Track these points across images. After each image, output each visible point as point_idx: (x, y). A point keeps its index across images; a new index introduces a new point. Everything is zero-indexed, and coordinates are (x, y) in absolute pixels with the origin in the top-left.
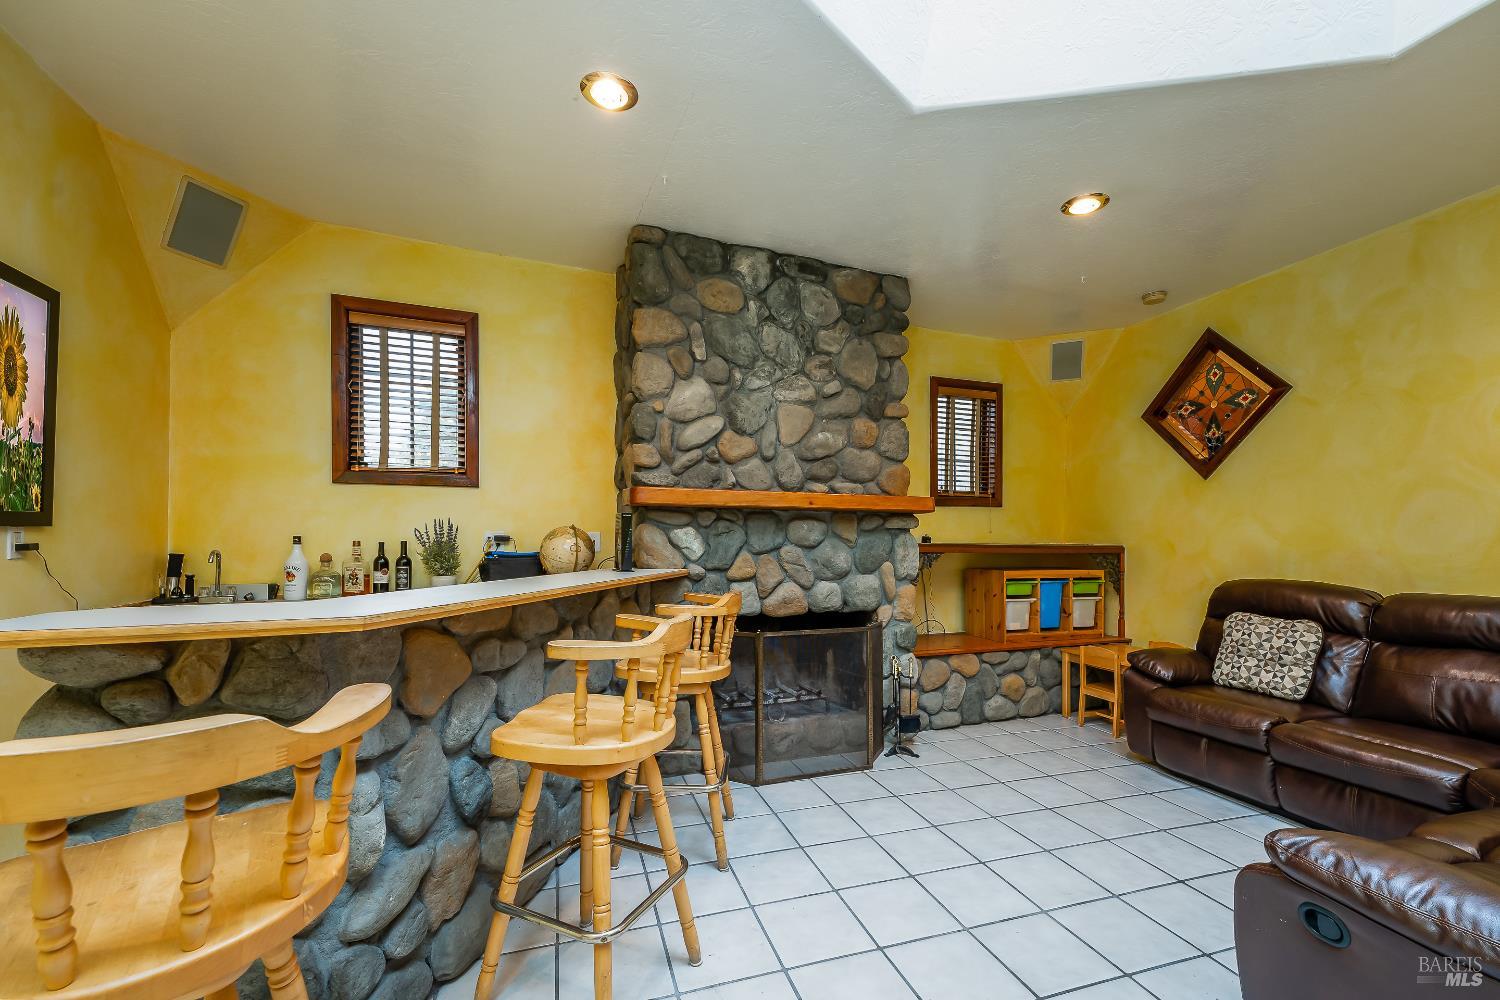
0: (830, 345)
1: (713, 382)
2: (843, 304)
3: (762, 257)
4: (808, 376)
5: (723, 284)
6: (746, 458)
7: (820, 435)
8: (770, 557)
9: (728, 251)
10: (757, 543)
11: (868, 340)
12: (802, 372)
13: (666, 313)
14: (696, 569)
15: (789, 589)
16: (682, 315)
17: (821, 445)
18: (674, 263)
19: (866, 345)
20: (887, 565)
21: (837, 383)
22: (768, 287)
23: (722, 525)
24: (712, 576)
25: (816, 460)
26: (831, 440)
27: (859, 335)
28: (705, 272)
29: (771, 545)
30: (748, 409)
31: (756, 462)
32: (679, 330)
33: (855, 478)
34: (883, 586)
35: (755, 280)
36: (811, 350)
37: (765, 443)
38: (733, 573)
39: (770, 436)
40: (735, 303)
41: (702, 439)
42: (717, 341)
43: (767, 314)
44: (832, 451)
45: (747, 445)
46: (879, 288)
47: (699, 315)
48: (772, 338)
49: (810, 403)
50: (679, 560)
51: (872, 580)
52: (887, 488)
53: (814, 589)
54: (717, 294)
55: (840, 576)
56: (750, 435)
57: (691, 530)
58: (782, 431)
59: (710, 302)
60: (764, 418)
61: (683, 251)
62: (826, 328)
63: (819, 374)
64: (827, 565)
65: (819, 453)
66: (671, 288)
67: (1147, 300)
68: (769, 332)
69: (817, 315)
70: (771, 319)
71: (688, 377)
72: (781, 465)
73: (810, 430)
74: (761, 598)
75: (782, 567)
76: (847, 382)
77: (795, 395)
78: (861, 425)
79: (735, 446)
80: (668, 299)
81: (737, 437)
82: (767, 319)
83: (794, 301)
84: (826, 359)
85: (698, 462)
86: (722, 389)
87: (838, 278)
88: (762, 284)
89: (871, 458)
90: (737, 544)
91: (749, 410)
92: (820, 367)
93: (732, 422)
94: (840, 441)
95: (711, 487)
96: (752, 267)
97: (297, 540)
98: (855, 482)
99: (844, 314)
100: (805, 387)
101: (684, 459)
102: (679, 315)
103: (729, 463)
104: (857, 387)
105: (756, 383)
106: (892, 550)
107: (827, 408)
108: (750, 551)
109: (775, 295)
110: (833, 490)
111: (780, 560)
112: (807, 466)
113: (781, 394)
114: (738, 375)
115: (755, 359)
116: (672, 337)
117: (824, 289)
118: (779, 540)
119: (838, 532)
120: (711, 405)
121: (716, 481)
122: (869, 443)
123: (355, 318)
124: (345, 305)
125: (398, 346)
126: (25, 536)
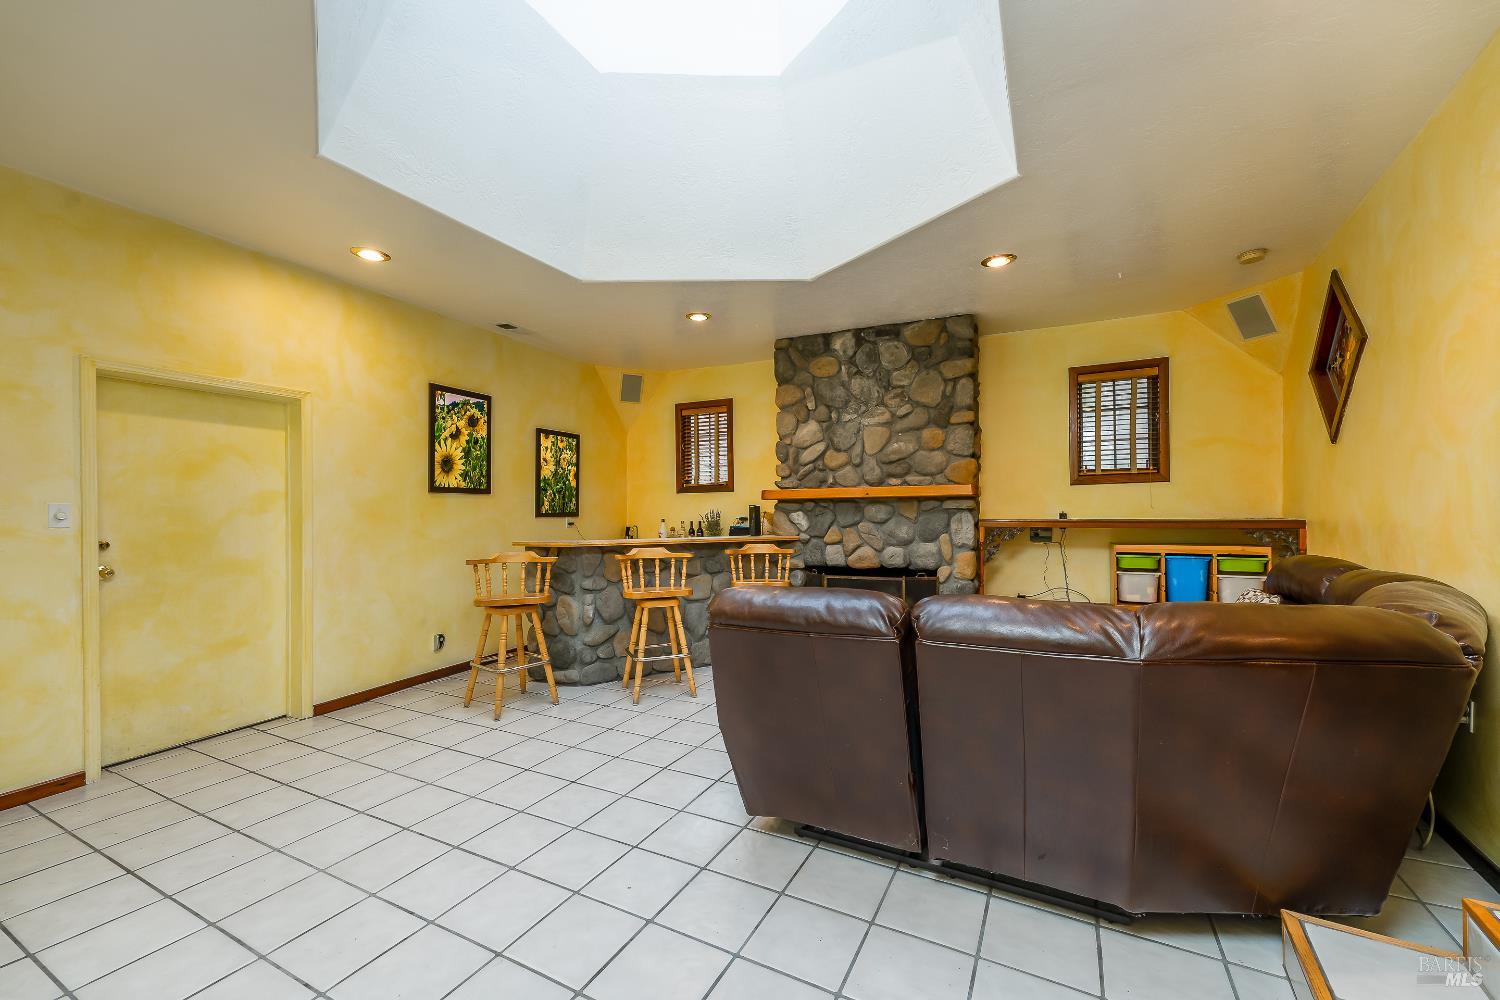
0: (901, 380)
1: (820, 422)
2: (911, 349)
3: (849, 335)
4: (886, 406)
5: (826, 359)
6: (842, 466)
7: (896, 445)
8: (852, 529)
9: (827, 338)
10: (842, 520)
11: (935, 370)
12: (882, 403)
13: (791, 386)
14: (804, 536)
15: (866, 551)
16: (801, 386)
17: (894, 452)
18: (794, 356)
19: (932, 373)
20: (944, 537)
21: (908, 406)
22: (855, 353)
23: (818, 510)
24: (814, 541)
25: (891, 463)
26: (903, 448)
27: (926, 368)
28: (815, 355)
29: (852, 522)
30: (841, 434)
31: (848, 468)
32: (799, 395)
33: (924, 472)
34: (940, 552)
35: (844, 352)
36: (888, 386)
37: (854, 455)
38: (827, 539)
39: (857, 449)
40: (833, 370)
41: (812, 458)
42: (822, 396)
43: (855, 370)
44: (905, 455)
45: (842, 458)
46: (944, 329)
47: (811, 381)
48: (857, 386)
49: (887, 424)
50: (793, 530)
51: (931, 547)
52: (951, 478)
53: (885, 551)
54: (823, 367)
55: (906, 543)
56: (845, 451)
57: (800, 513)
58: (866, 445)
59: (818, 373)
60: (854, 439)
61: (800, 347)
62: (897, 370)
63: (892, 403)
64: (891, 535)
65: (893, 457)
66: (795, 371)
67: (1243, 259)
68: (856, 384)
69: (889, 362)
70: (859, 373)
71: (806, 421)
72: (865, 468)
73: (888, 442)
74: (846, 556)
75: (860, 536)
76: (918, 404)
77: (876, 420)
78: (931, 434)
79: (834, 459)
80: (792, 379)
81: (835, 453)
82: (856, 373)
83: (874, 357)
84: (899, 391)
85: (813, 471)
86: (824, 425)
87: (907, 332)
88: (850, 352)
89: (938, 457)
90: (829, 521)
91: (843, 436)
92: (894, 397)
93: (831, 445)
94: (911, 447)
95: (819, 487)
96: (843, 344)
97: (663, 521)
98: (925, 475)
99: (913, 354)
100: (883, 414)
101: (802, 471)
102: (799, 386)
103: (832, 470)
104: (925, 406)
105: (847, 417)
106: (948, 525)
107: (900, 425)
108: (838, 526)
109: (860, 358)
110: (905, 483)
111: (858, 531)
112: (885, 468)
113: (866, 421)
114: (834, 415)
115: (847, 403)
116: (794, 400)
117: (896, 343)
118: (857, 519)
119: (901, 512)
120: (820, 436)
121: (822, 483)
122: (936, 446)
123: (685, 413)
124: (680, 408)
125: (703, 422)
126: (571, 520)
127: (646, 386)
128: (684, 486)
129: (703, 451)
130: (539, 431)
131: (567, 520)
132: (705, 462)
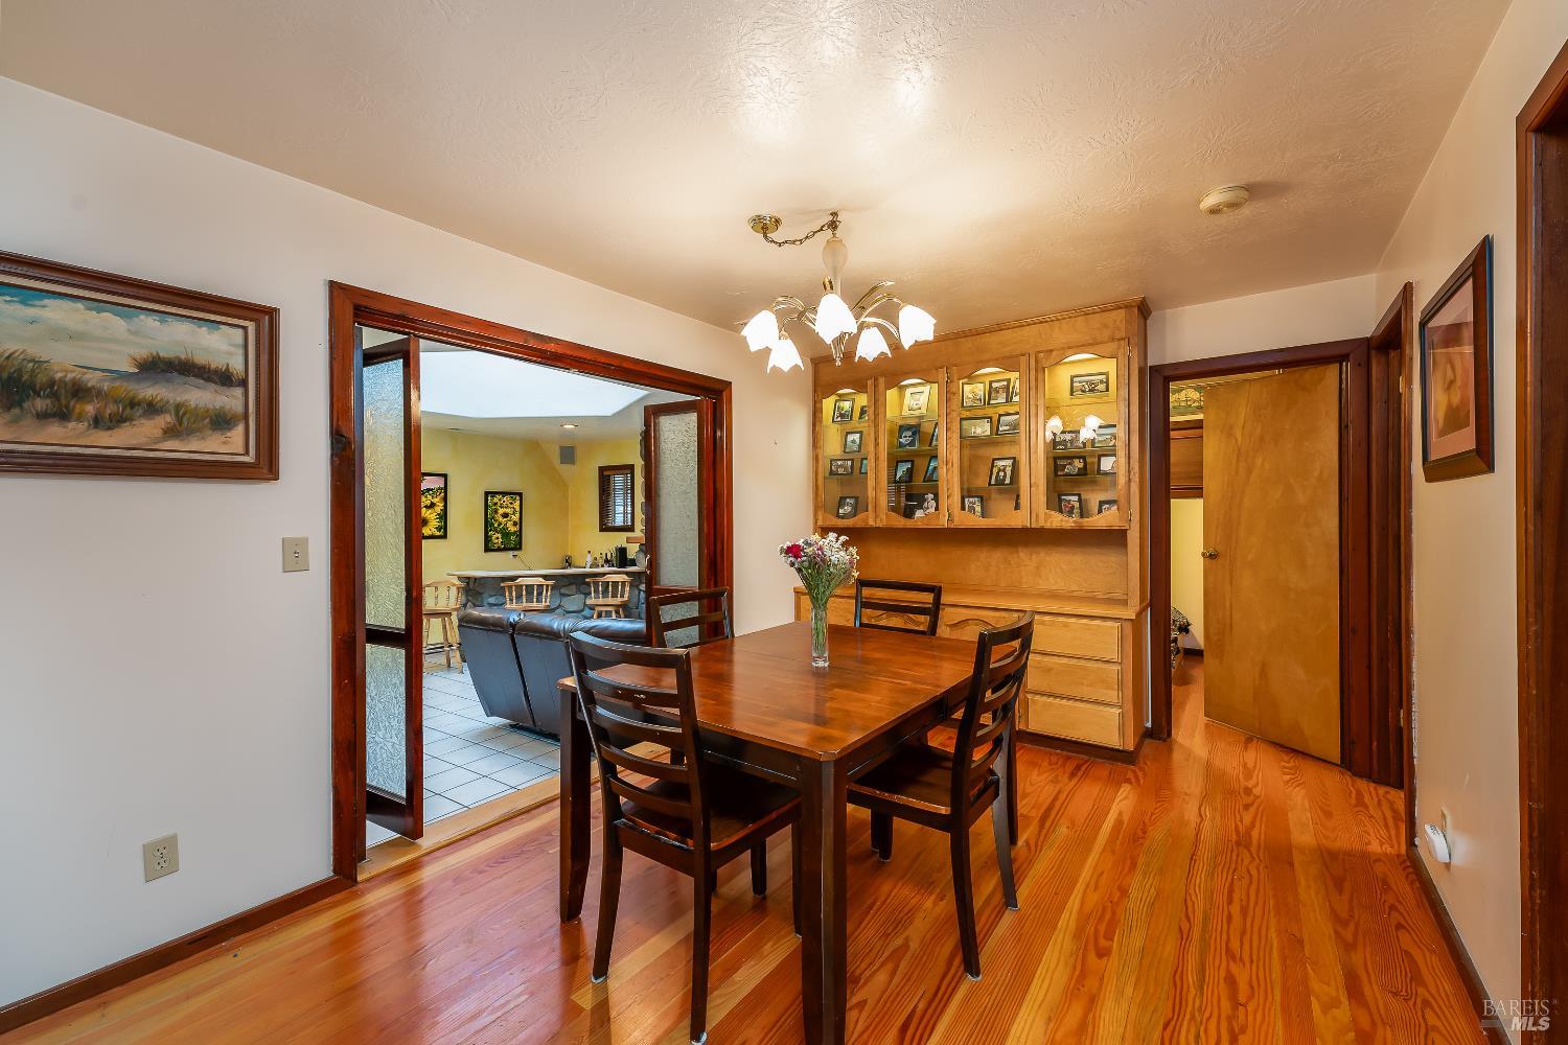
123: (605, 473)
124: (602, 470)
125: (618, 480)
126: (516, 553)
127: (579, 453)
128: (605, 527)
129: (619, 501)
130: (487, 494)
131: (511, 553)
132: (620, 509)
